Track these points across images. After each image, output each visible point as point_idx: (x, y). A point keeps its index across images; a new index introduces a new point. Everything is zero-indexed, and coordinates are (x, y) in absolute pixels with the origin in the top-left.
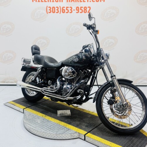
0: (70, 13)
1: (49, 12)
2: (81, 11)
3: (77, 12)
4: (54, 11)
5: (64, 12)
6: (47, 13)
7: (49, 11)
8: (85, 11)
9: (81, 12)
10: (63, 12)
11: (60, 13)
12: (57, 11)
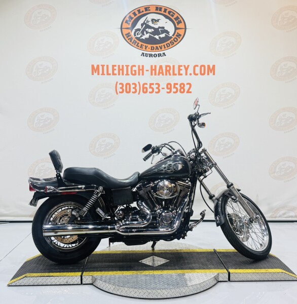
0: (156, 92)
1: (120, 92)
2: (174, 90)
3: (168, 92)
4: (128, 91)
5: (146, 92)
6: (117, 94)
7: (121, 90)
8: (182, 90)
9: (174, 92)
10: (144, 92)
11: (139, 94)
12: (134, 90)
